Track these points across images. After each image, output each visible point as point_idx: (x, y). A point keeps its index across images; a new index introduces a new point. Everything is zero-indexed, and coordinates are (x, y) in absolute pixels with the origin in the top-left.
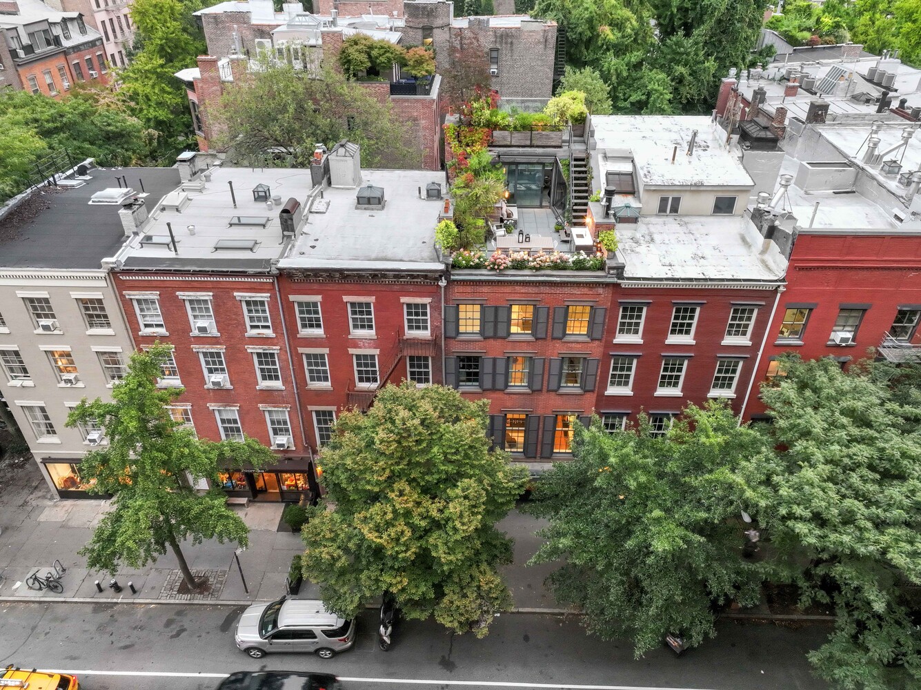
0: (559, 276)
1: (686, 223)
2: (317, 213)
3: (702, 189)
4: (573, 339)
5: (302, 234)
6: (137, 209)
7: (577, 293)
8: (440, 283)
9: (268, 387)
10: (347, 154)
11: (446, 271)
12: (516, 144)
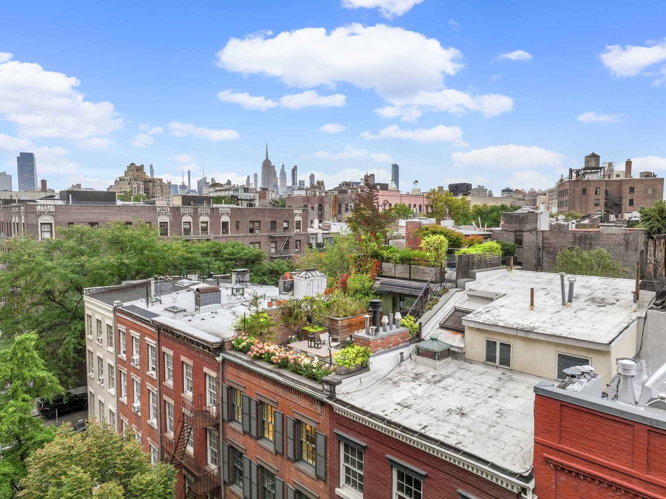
0: (287, 378)
2: (244, 305)
4: (304, 468)
5: (212, 313)
6: (161, 282)
7: (302, 405)
8: (217, 359)
9: (152, 423)
10: (304, 276)
11: (221, 347)
12: (399, 276)
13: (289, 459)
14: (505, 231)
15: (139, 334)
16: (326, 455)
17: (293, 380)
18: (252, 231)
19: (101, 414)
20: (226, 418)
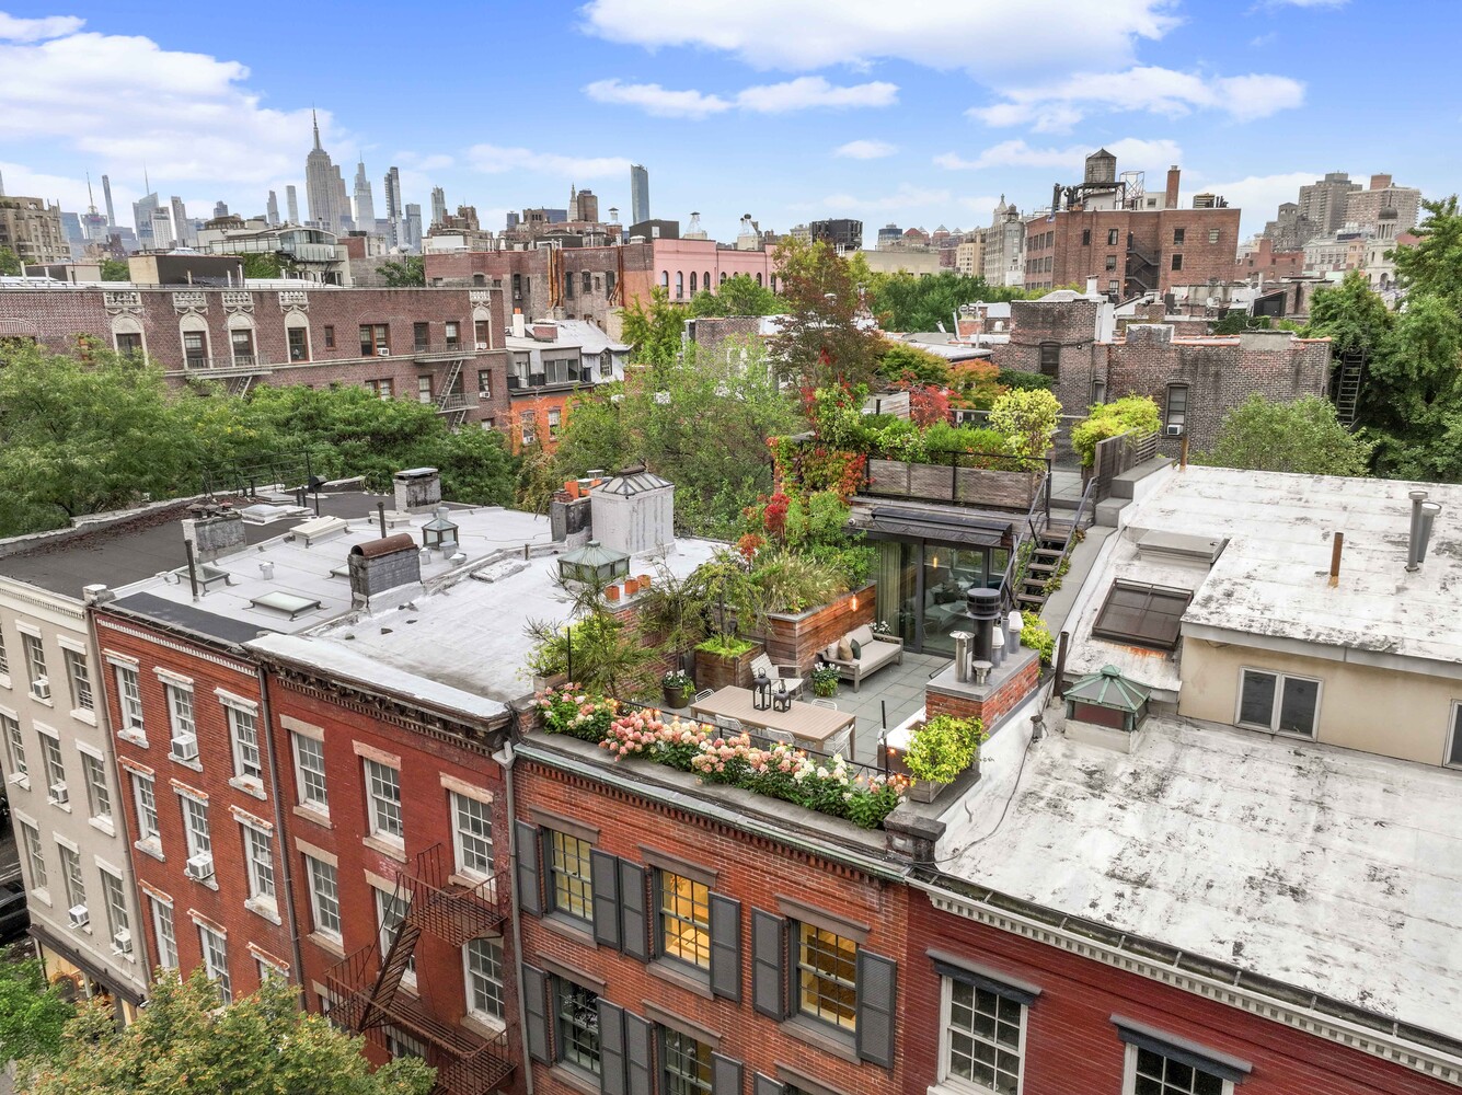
0: (756, 815)
1: (1327, 771)
2: (480, 579)
3: (1389, 664)
4: (814, 1035)
5: (401, 608)
6: (214, 522)
7: (808, 884)
8: (497, 757)
9: (260, 908)
10: (621, 490)
11: (508, 727)
12: (920, 495)
13: (760, 1012)
14: (1019, 344)
15: (190, 680)
16: (894, 1008)
17: (779, 822)
18: (367, 349)
19: (70, 877)
20: (532, 903)
